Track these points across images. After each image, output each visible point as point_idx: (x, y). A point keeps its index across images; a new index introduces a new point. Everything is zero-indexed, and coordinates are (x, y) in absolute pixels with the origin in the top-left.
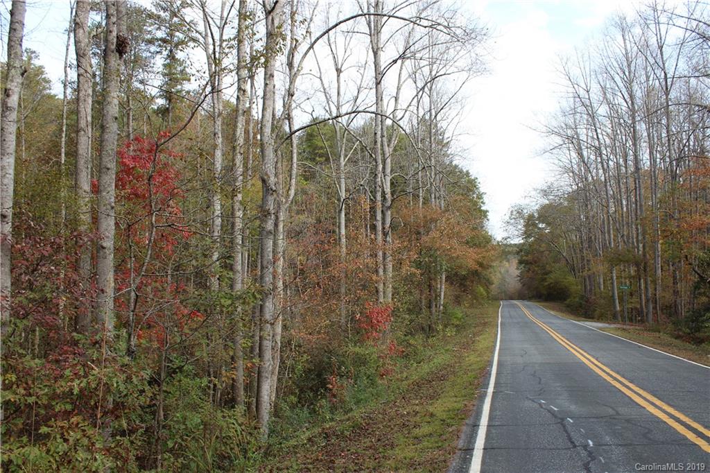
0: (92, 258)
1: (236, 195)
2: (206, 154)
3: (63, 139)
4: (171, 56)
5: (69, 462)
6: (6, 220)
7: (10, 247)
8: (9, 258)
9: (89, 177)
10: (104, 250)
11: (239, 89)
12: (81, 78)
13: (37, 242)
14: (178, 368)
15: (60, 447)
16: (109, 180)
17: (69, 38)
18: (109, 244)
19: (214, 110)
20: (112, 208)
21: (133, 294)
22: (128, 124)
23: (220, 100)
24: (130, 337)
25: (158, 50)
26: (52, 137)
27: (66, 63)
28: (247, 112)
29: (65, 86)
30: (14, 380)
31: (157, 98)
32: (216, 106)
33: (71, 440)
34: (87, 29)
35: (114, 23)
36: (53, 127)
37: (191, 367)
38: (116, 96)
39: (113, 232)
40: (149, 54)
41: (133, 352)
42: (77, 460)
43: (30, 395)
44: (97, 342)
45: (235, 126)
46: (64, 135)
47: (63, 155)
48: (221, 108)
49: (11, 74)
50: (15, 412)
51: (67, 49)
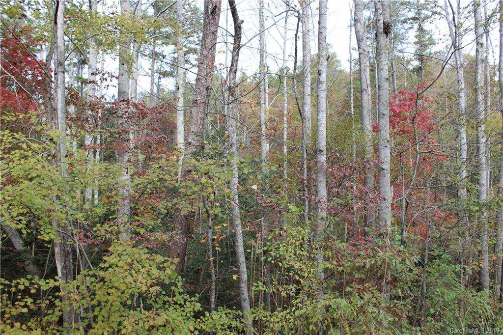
0: (375, 176)
1: (480, 126)
2: (453, 97)
3: (352, 98)
4: (421, 29)
5: (364, 312)
6: (323, 153)
7: (325, 170)
8: (325, 177)
9: (371, 121)
10: (384, 171)
11: (478, 44)
12: (361, 55)
13: (341, 166)
14: (438, 256)
15: (359, 301)
16: (385, 123)
17: (351, 30)
18: (387, 166)
19: (457, 63)
20: (388, 141)
21: (404, 201)
22: (393, 82)
23: (462, 55)
24: (402, 232)
25: (410, 26)
26: (344, 97)
27: (350, 48)
28: (485, 61)
29: (351, 62)
30: (330, 255)
31: (412, 61)
32: (458, 59)
33: (366, 298)
34: (362, 23)
35: (381, 14)
36: (345, 91)
37: (447, 256)
38: (386, 64)
39: (389, 158)
40: (404, 31)
41: (405, 242)
42: (368, 312)
43: (340, 266)
44: (381, 235)
45: (476, 73)
46: (352, 95)
47: (352, 108)
48: (462, 60)
49: (321, 61)
50: (331, 275)
51: (350, 38)
